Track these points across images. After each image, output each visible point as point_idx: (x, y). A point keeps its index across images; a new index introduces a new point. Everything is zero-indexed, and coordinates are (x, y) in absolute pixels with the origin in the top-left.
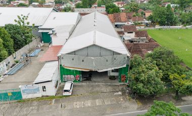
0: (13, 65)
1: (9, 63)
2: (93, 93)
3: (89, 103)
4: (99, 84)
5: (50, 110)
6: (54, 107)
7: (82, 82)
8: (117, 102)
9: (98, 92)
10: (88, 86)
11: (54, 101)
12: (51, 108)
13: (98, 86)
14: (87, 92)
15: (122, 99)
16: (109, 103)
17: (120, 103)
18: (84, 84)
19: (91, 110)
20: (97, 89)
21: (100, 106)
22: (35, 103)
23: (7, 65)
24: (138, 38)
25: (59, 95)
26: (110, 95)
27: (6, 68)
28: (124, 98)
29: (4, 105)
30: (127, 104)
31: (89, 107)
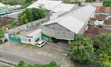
0: (30, 27)
1: (28, 26)
2: (52, 49)
3: (45, 54)
4: (59, 46)
5: (27, 51)
6: (29, 50)
7: (52, 43)
8: (60, 59)
9: (55, 50)
10: (53, 46)
11: (32, 47)
12: (28, 50)
13: (58, 47)
14: (49, 48)
15: (64, 58)
16: (56, 58)
17: (61, 60)
18: (52, 44)
19: (43, 57)
20: (56, 49)
21: (50, 57)
22: (24, 46)
23: (27, 26)
24: (106, 25)
25: (36, 46)
26: (59, 54)
27: (26, 27)
28: (65, 58)
29: (14, 43)
30: (65, 62)
31: (44, 56)
